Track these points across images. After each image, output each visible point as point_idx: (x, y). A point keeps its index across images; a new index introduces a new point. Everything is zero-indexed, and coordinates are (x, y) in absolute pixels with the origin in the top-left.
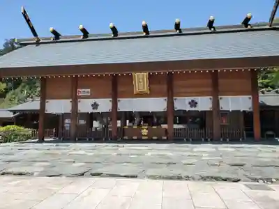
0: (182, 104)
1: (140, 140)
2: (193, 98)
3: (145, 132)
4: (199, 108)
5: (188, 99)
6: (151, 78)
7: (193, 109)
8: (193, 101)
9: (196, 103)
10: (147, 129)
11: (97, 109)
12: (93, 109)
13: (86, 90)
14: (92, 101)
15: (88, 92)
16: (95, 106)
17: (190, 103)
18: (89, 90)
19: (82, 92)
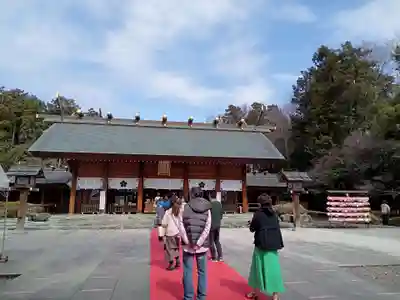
2: (201, 180)
4: (206, 188)
14: (121, 180)
16: (124, 184)
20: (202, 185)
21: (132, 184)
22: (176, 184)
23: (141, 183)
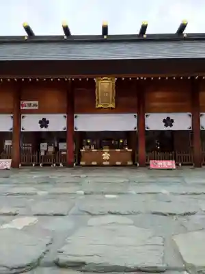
0: (155, 122)
1: (100, 165)
2: (168, 115)
3: (106, 156)
4: (175, 127)
5: (164, 116)
6: (120, 87)
7: (169, 128)
8: (168, 118)
9: (172, 121)
10: (108, 152)
11: (46, 127)
12: (42, 127)
13: (33, 102)
14: (40, 117)
15: (35, 105)
16: (44, 123)
17: (164, 121)
18: (37, 102)
19: (26, 105)
20: (168, 122)
21: (57, 123)
22: (125, 123)
23: (70, 123)
